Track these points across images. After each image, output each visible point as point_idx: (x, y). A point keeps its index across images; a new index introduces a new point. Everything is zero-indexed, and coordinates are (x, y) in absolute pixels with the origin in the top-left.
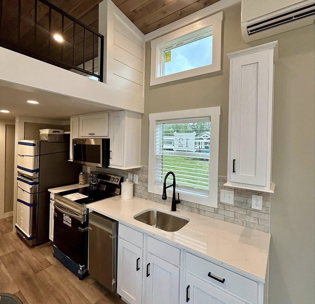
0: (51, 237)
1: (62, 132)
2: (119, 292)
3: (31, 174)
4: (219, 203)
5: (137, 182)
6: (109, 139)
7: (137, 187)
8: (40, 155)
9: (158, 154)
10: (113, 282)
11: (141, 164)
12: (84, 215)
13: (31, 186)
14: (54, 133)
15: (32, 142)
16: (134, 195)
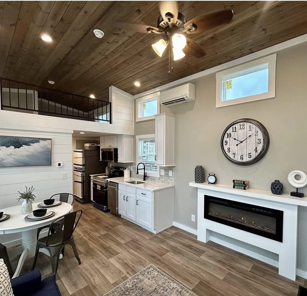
0: (92, 199)
1: (96, 145)
2: (119, 213)
3: (81, 167)
4: (160, 175)
5: (132, 170)
6: (117, 149)
7: (132, 172)
8: (85, 157)
9: (140, 155)
10: (117, 209)
11: (134, 161)
12: (105, 183)
13: (81, 173)
14: (92, 146)
15: (81, 150)
16: (131, 176)
